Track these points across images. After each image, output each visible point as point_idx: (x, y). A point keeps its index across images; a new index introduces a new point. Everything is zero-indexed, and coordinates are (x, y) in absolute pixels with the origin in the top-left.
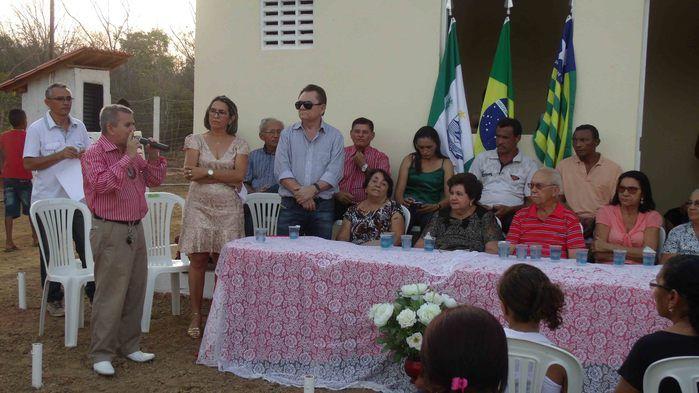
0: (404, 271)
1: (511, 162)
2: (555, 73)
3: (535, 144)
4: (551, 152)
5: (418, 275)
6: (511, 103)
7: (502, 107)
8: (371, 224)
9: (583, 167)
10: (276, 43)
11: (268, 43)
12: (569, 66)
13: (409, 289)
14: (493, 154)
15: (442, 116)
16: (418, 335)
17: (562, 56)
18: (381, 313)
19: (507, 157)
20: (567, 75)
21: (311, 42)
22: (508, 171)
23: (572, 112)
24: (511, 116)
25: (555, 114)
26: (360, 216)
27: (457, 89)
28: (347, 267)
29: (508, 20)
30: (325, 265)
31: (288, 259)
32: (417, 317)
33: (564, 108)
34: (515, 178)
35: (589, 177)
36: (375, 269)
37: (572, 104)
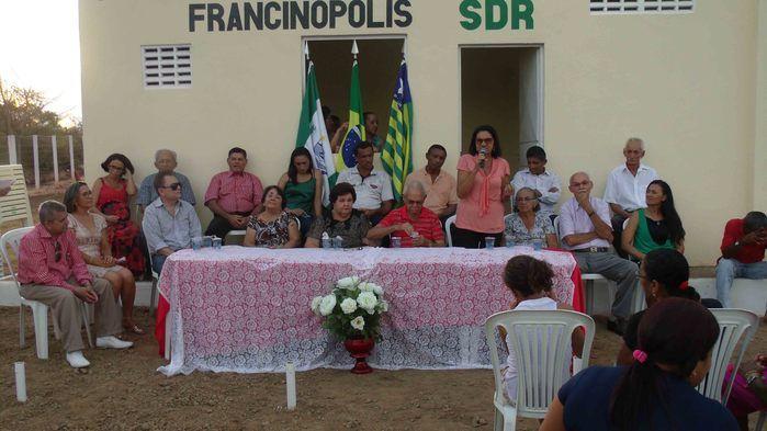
0: (334, 268)
1: (369, 175)
2: (395, 105)
3: (383, 161)
4: (399, 165)
5: (348, 270)
6: (363, 128)
7: (357, 131)
8: (274, 230)
9: (429, 177)
10: (157, 83)
11: (149, 84)
12: (406, 99)
13: (345, 282)
14: (355, 170)
15: (309, 140)
16: (360, 318)
17: (400, 91)
18: (327, 304)
19: (366, 172)
20: (405, 106)
21: (190, 82)
22: (368, 181)
23: (411, 134)
24: (364, 140)
25: (399, 137)
26: (262, 225)
27: (318, 119)
28: (284, 268)
29: (356, 63)
30: (264, 268)
31: (232, 266)
32: (358, 304)
33: (406, 130)
34: (374, 187)
35: (434, 187)
36: (309, 268)
37: (411, 128)
